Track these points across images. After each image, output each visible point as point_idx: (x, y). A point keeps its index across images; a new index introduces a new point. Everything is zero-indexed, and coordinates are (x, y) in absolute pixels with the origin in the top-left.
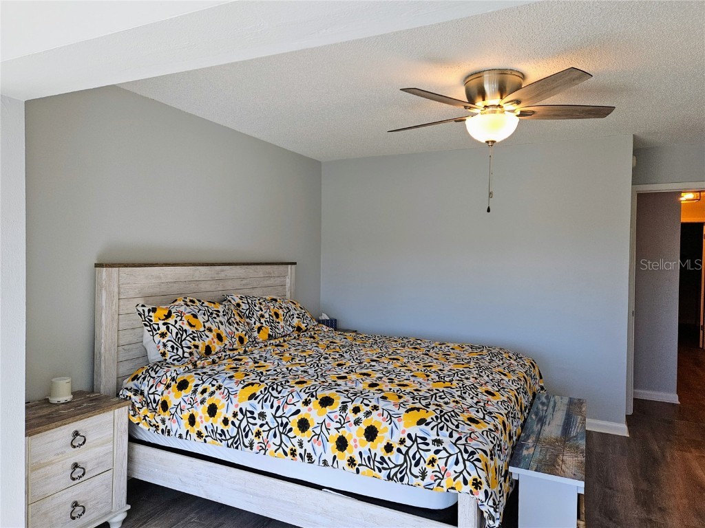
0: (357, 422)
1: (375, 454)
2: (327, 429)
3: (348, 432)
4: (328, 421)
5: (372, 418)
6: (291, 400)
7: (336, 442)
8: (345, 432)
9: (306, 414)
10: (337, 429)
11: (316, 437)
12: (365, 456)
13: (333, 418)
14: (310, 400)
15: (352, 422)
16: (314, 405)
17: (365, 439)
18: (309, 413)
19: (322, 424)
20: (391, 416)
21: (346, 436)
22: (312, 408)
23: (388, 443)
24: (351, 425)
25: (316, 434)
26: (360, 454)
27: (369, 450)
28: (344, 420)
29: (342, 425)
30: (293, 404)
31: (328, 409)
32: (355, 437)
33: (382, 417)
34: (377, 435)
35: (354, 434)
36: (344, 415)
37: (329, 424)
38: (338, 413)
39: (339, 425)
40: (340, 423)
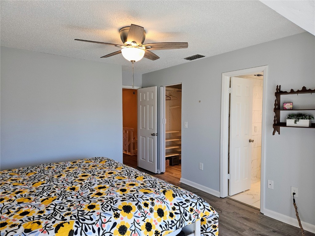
0: (151, 211)
1: (168, 221)
2: (138, 224)
3: (150, 219)
4: (136, 219)
5: (156, 205)
6: (105, 220)
7: (145, 228)
8: (148, 219)
9: (121, 223)
10: (143, 220)
11: (134, 232)
12: (163, 225)
13: (138, 216)
14: (117, 213)
15: (149, 212)
16: (122, 215)
17: (159, 217)
18: (123, 220)
19: (134, 222)
20: (162, 200)
21: (149, 221)
22: (123, 217)
23: (170, 213)
24: (149, 214)
25: (133, 231)
26: (161, 226)
27: (164, 221)
28: (145, 213)
29: (145, 217)
30: (108, 221)
31: (132, 212)
32: (154, 219)
33: (159, 202)
34: (163, 212)
35: (153, 218)
36: (142, 211)
37: (138, 220)
38: (139, 212)
39: (143, 218)
40: (143, 216)
